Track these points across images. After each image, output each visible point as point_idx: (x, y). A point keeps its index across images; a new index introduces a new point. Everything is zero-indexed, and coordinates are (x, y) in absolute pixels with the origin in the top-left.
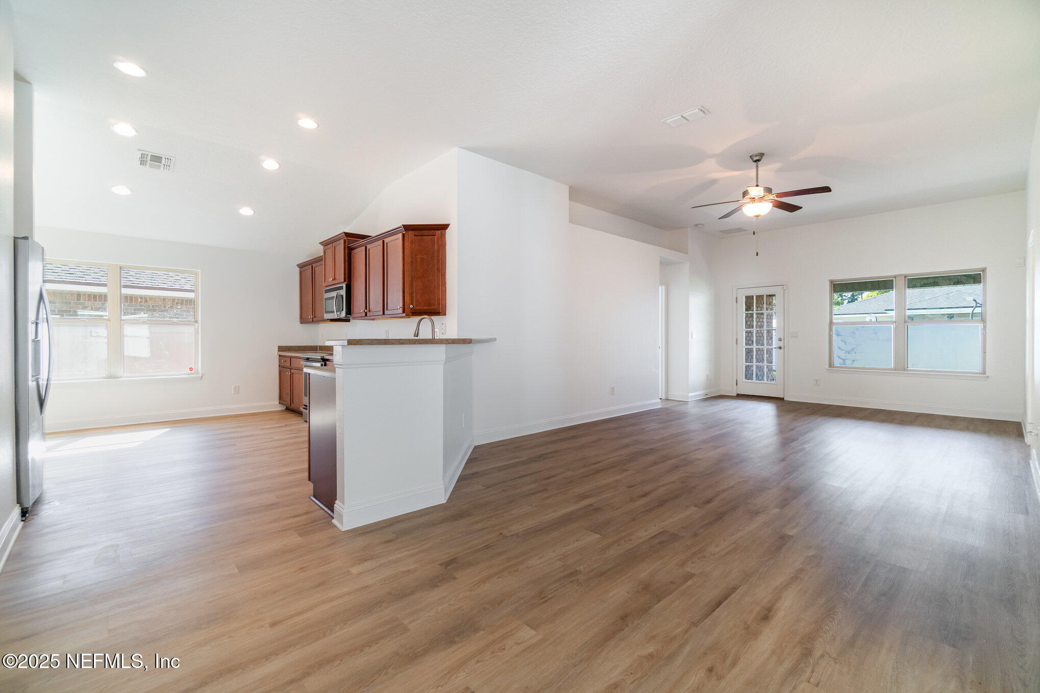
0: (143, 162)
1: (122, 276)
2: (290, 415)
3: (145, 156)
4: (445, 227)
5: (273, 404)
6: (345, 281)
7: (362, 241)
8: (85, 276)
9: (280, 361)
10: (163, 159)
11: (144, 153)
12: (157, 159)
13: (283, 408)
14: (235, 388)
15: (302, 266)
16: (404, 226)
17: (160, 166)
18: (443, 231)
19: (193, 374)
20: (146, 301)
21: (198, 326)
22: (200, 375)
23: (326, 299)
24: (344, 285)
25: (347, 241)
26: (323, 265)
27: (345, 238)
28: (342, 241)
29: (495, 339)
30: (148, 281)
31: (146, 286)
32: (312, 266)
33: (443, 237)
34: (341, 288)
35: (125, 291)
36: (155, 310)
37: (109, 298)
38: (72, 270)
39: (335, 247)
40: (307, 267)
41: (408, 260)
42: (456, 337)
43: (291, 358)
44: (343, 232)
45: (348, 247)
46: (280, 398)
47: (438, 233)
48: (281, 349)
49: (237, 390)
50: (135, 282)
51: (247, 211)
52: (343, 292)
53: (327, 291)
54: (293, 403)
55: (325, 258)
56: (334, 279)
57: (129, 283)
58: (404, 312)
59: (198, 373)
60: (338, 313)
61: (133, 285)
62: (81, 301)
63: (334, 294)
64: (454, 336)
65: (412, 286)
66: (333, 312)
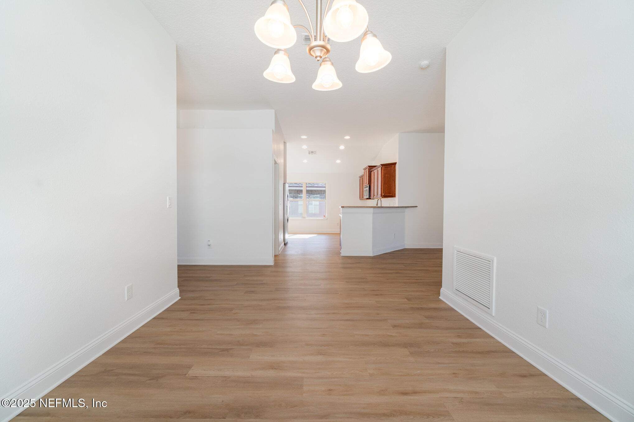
0: (309, 154)
1: (307, 184)
4: (395, 164)
6: (369, 184)
7: (374, 168)
10: (314, 152)
11: (309, 151)
12: (312, 152)
16: (381, 165)
17: (313, 154)
19: (325, 218)
21: (326, 201)
22: (327, 218)
24: (369, 186)
27: (369, 167)
28: (368, 169)
29: (417, 207)
33: (395, 167)
34: (367, 187)
35: (308, 189)
37: (303, 191)
39: (366, 171)
41: (383, 177)
42: (398, 206)
44: (368, 165)
45: (370, 171)
47: (393, 166)
51: (338, 161)
53: (364, 188)
55: (363, 175)
56: (366, 183)
58: (381, 196)
60: (367, 196)
62: (298, 192)
64: (397, 206)
65: (384, 186)
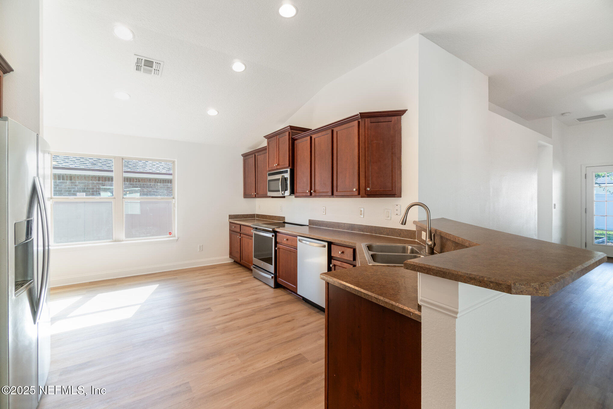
0: (138, 68)
1: (124, 165)
2: (240, 269)
3: (140, 60)
4: (400, 113)
5: (226, 259)
6: (289, 166)
7: (307, 133)
8: (103, 166)
9: (230, 227)
10: (154, 64)
11: (139, 57)
12: (149, 63)
13: (232, 261)
14: (200, 247)
15: (245, 156)
17: (151, 71)
18: (398, 117)
19: (171, 237)
20: (139, 181)
21: (175, 201)
22: (176, 238)
23: (269, 181)
24: (289, 170)
25: (291, 133)
26: (267, 153)
27: (290, 131)
28: (287, 133)
30: (140, 168)
31: (139, 171)
32: (255, 155)
33: (399, 122)
34: (286, 172)
35: (127, 175)
36: (144, 187)
38: (95, 162)
39: (279, 139)
40: (251, 156)
43: (240, 225)
44: (288, 125)
45: (292, 138)
46: (231, 254)
47: (394, 119)
48: (231, 217)
49: (202, 248)
50: (132, 169)
51: (212, 112)
52: (287, 175)
53: (270, 175)
54: (242, 260)
55: (269, 148)
56: (279, 165)
57: (129, 170)
58: (359, 194)
59: (175, 236)
60: (283, 192)
61: (131, 171)
63: (279, 176)
65: (368, 170)
66: (279, 191)
